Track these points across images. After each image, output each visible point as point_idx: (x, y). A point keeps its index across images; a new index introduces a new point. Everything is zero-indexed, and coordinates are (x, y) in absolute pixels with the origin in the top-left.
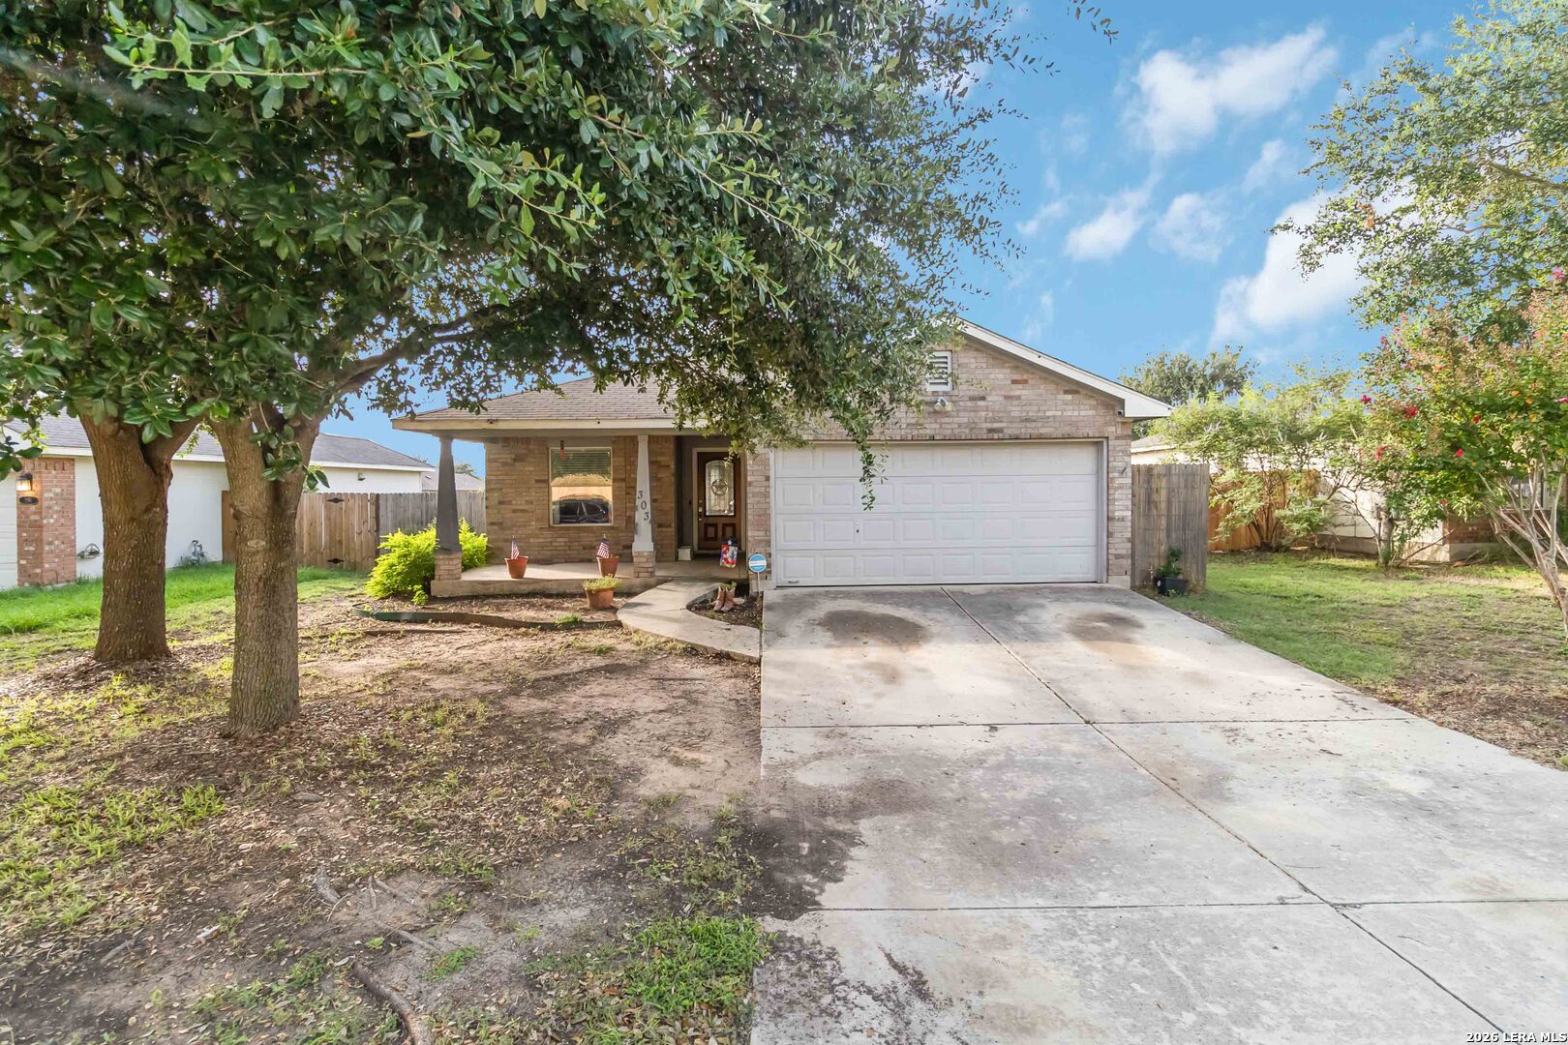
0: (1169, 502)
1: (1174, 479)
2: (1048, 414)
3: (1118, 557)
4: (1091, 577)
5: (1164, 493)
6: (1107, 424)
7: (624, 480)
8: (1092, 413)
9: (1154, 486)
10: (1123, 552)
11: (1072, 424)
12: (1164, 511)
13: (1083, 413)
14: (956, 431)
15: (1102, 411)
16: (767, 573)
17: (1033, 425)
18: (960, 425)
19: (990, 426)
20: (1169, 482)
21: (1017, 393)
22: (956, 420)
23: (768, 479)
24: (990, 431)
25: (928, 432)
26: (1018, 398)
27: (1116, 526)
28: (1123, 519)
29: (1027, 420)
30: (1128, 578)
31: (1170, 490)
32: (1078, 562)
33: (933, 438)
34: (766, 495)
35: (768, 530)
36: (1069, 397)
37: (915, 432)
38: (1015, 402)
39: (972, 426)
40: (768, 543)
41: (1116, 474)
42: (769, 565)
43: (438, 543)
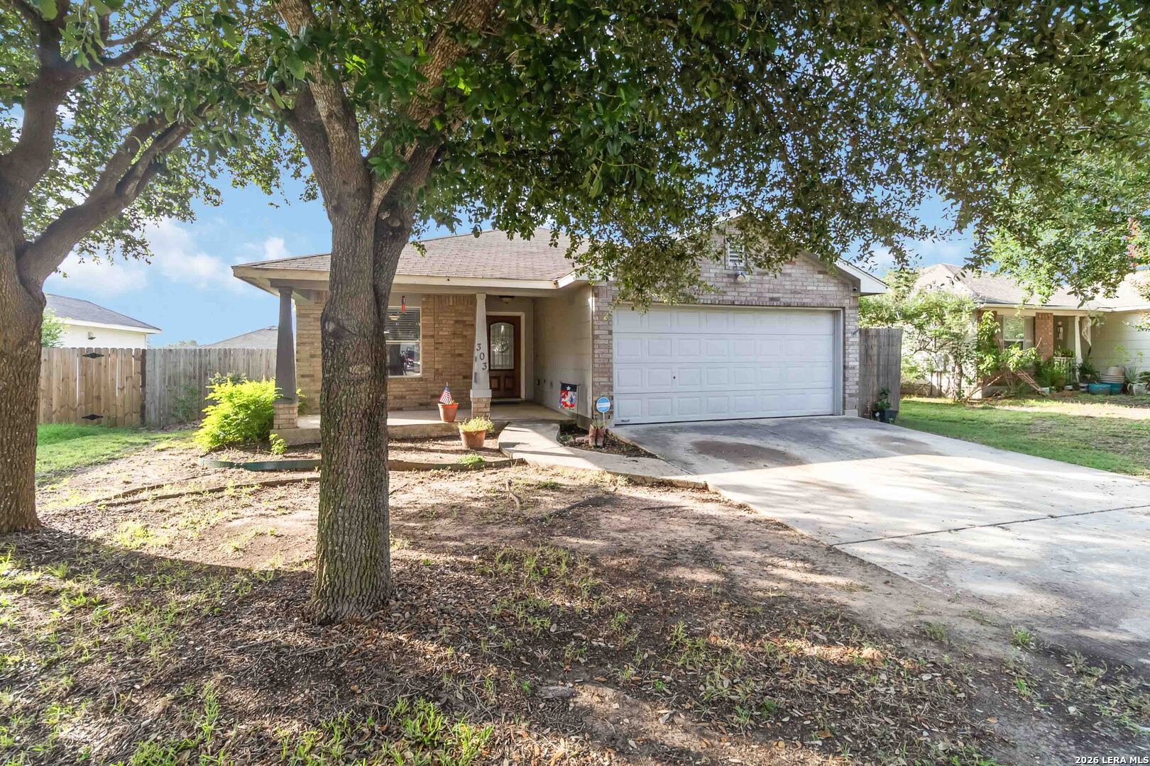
0: (879, 355)
1: (882, 339)
2: (809, 288)
3: (851, 395)
4: (829, 411)
5: (875, 349)
6: (844, 298)
7: (433, 336)
8: (835, 289)
9: (870, 344)
10: (854, 392)
11: (824, 296)
12: (876, 362)
13: (830, 289)
14: (749, 299)
15: (841, 289)
16: (610, 413)
17: (799, 296)
18: (751, 294)
19: (771, 295)
20: (879, 341)
21: (789, 271)
22: (749, 290)
23: (610, 333)
24: (772, 299)
25: (730, 298)
26: (790, 275)
27: (850, 373)
28: (853, 368)
29: (795, 292)
30: (856, 411)
31: (879, 347)
32: (818, 400)
33: (733, 304)
34: (609, 347)
35: (610, 377)
36: (821, 276)
37: (721, 298)
38: (788, 278)
39: (759, 294)
40: (611, 388)
41: (850, 335)
42: (612, 407)
43: (278, 392)
